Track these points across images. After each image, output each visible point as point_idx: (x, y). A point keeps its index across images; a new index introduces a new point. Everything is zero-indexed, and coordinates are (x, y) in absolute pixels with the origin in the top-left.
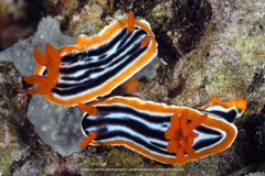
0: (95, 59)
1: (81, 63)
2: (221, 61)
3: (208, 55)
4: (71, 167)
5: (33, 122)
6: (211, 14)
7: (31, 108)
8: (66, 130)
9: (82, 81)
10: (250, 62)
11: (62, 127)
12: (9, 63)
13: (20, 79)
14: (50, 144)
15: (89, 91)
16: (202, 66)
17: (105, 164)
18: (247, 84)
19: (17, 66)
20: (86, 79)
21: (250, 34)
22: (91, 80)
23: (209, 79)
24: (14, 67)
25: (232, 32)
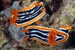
0: (28, 13)
1: (24, 14)
2: (64, 15)
3: (61, 13)
4: (20, 45)
5: (10, 31)
6: (62, 1)
7: (10, 27)
8: (19, 34)
9: (24, 20)
10: (72, 15)
11: (18, 33)
12: (4, 14)
13: (7, 19)
14: (15, 38)
15: (25, 23)
16: (59, 16)
17: (30, 44)
18: (72, 22)
19: (6, 15)
20: (25, 19)
21: (73, 7)
22: (26, 20)
23: (61, 20)
24: (5, 15)
25: (68, 6)
